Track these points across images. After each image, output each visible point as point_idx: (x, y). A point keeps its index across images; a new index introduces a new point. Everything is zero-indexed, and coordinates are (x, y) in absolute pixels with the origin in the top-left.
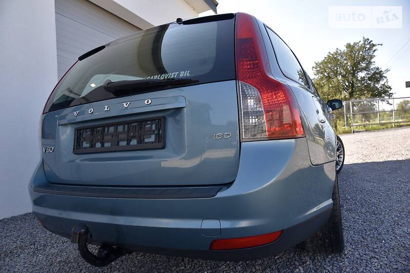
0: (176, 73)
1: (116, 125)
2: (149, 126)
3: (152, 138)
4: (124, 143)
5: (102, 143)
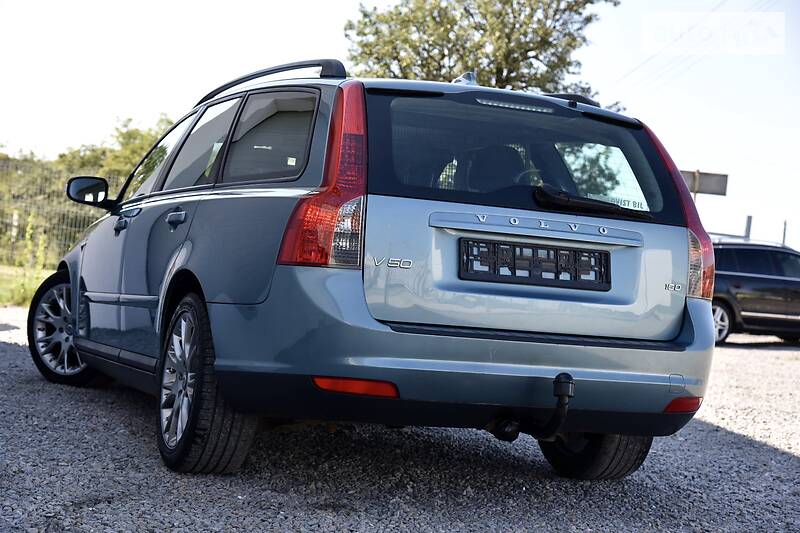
1: (535, 248)
2: (586, 259)
3: (591, 276)
4: (551, 276)
5: (513, 270)
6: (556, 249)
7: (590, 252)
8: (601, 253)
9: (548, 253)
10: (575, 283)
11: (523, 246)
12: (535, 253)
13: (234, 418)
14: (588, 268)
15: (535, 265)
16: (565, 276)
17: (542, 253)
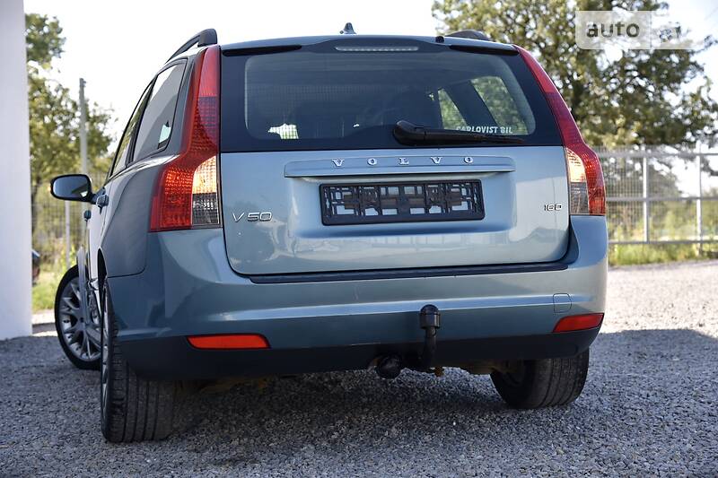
0: (496, 128)
1: (401, 185)
2: (458, 190)
3: (464, 206)
4: (421, 211)
5: (379, 210)
6: (424, 184)
7: (459, 182)
8: (472, 182)
9: (416, 190)
10: (448, 216)
11: (387, 185)
12: (401, 191)
13: (148, 385)
14: (458, 199)
15: (402, 202)
16: (435, 210)
17: (409, 190)
